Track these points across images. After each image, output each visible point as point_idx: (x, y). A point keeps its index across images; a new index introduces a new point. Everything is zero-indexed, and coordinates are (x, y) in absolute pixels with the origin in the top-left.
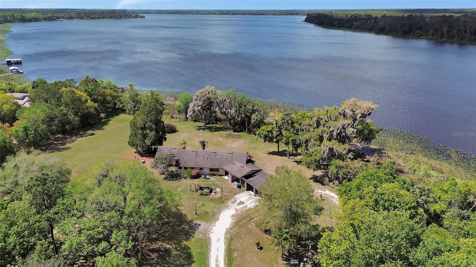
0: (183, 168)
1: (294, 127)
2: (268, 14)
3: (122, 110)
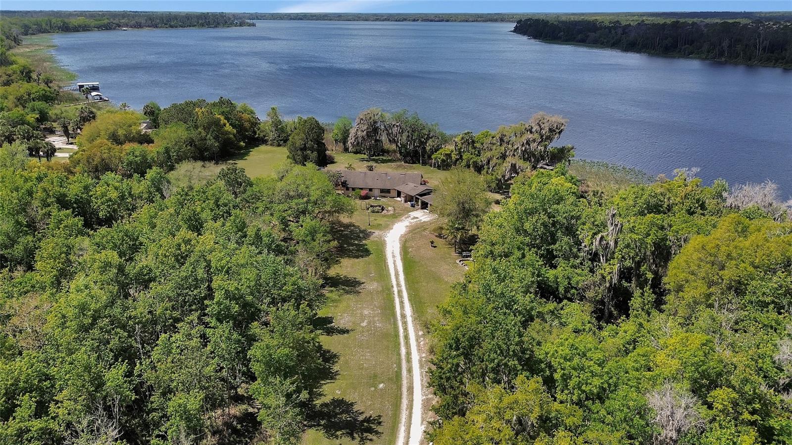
0: (351, 189)
1: (475, 148)
3: (263, 141)
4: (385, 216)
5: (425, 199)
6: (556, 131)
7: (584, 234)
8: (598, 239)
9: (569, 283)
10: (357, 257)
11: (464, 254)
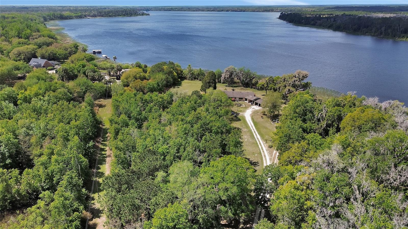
1: (274, 83)
2: (248, 11)
3: (185, 78)
4: (242, 108)
5: (257, 101)
6: (305, 77)
7: (316, 113)
8: (320, 114)
9: (311, 128)
10: (237, 121)
11: (274, 120)
